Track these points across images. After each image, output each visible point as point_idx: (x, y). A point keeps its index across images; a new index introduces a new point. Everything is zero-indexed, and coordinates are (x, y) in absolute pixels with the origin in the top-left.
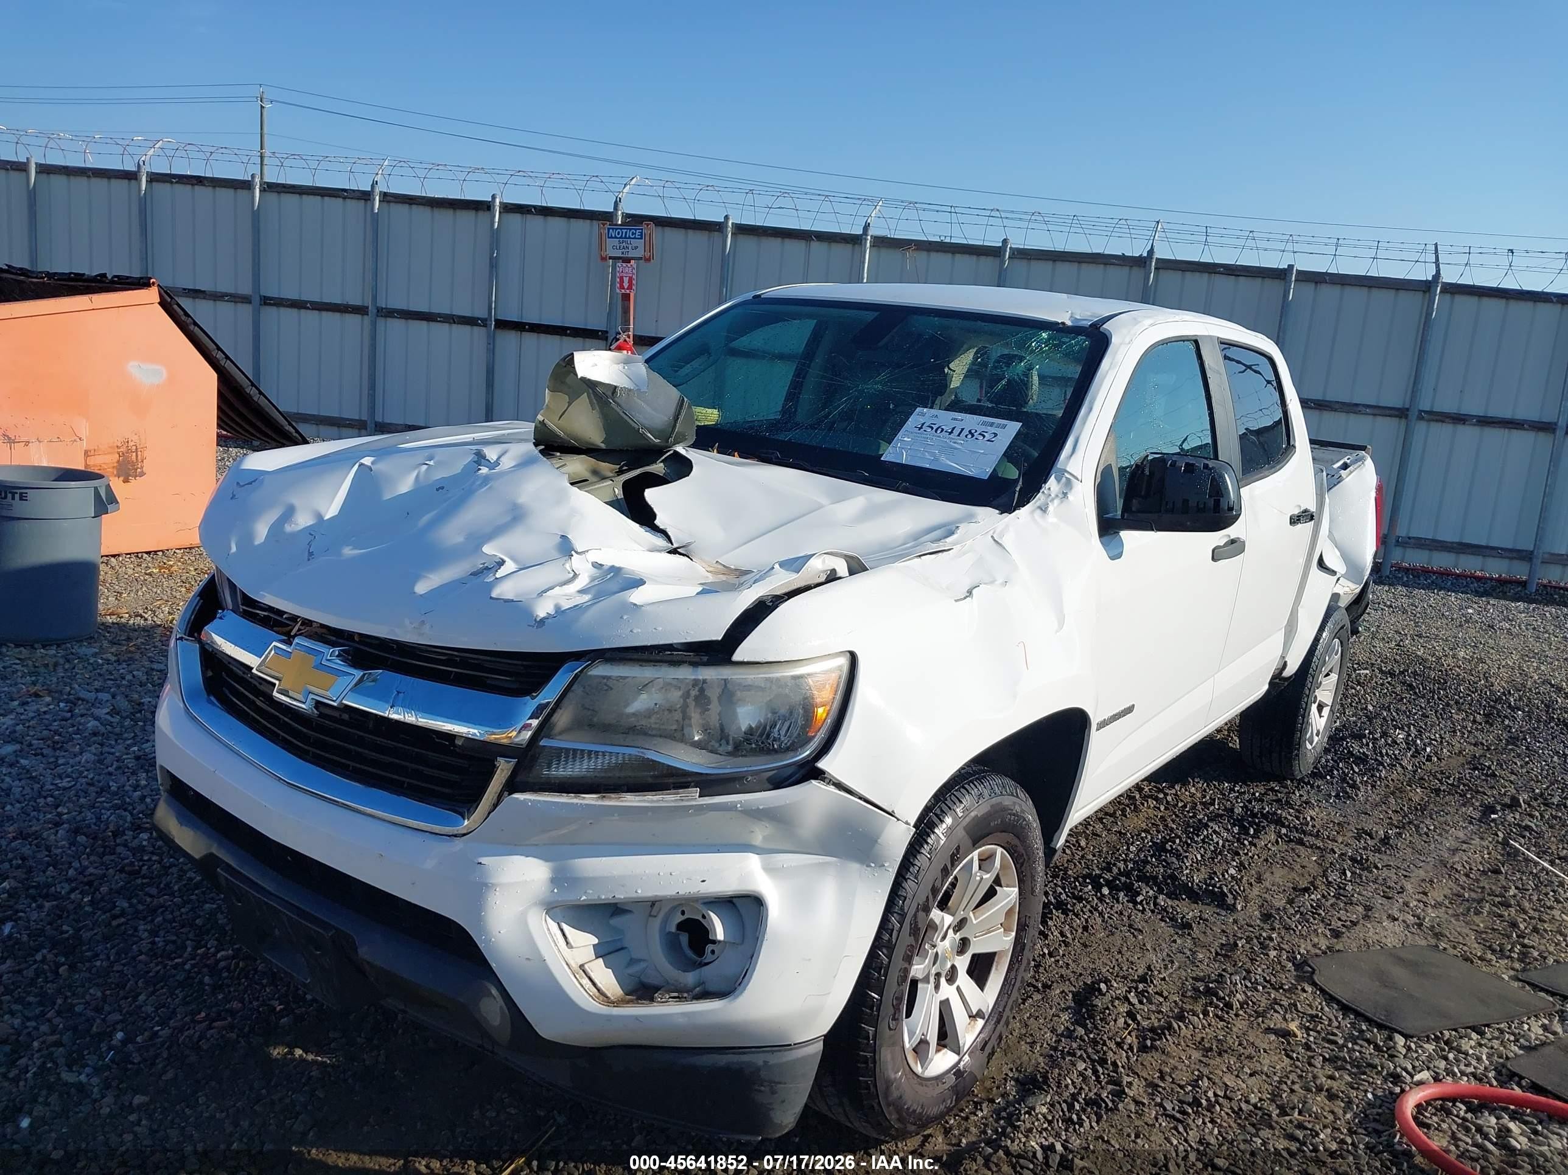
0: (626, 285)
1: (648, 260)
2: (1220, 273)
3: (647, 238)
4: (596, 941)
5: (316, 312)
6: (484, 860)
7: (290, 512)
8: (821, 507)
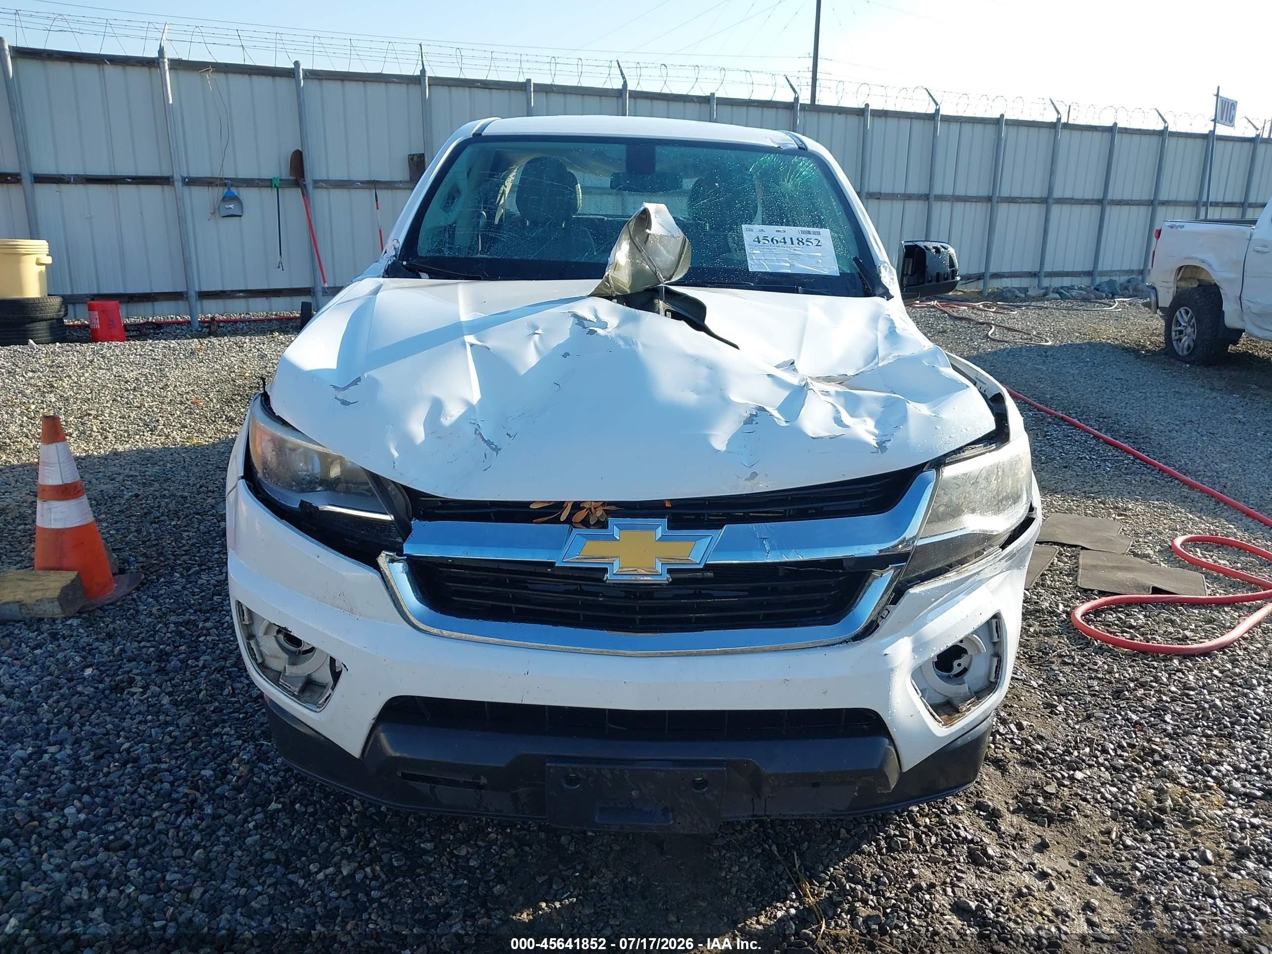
2: (478, 87)
6: (886, 651)
7: (437, 407)
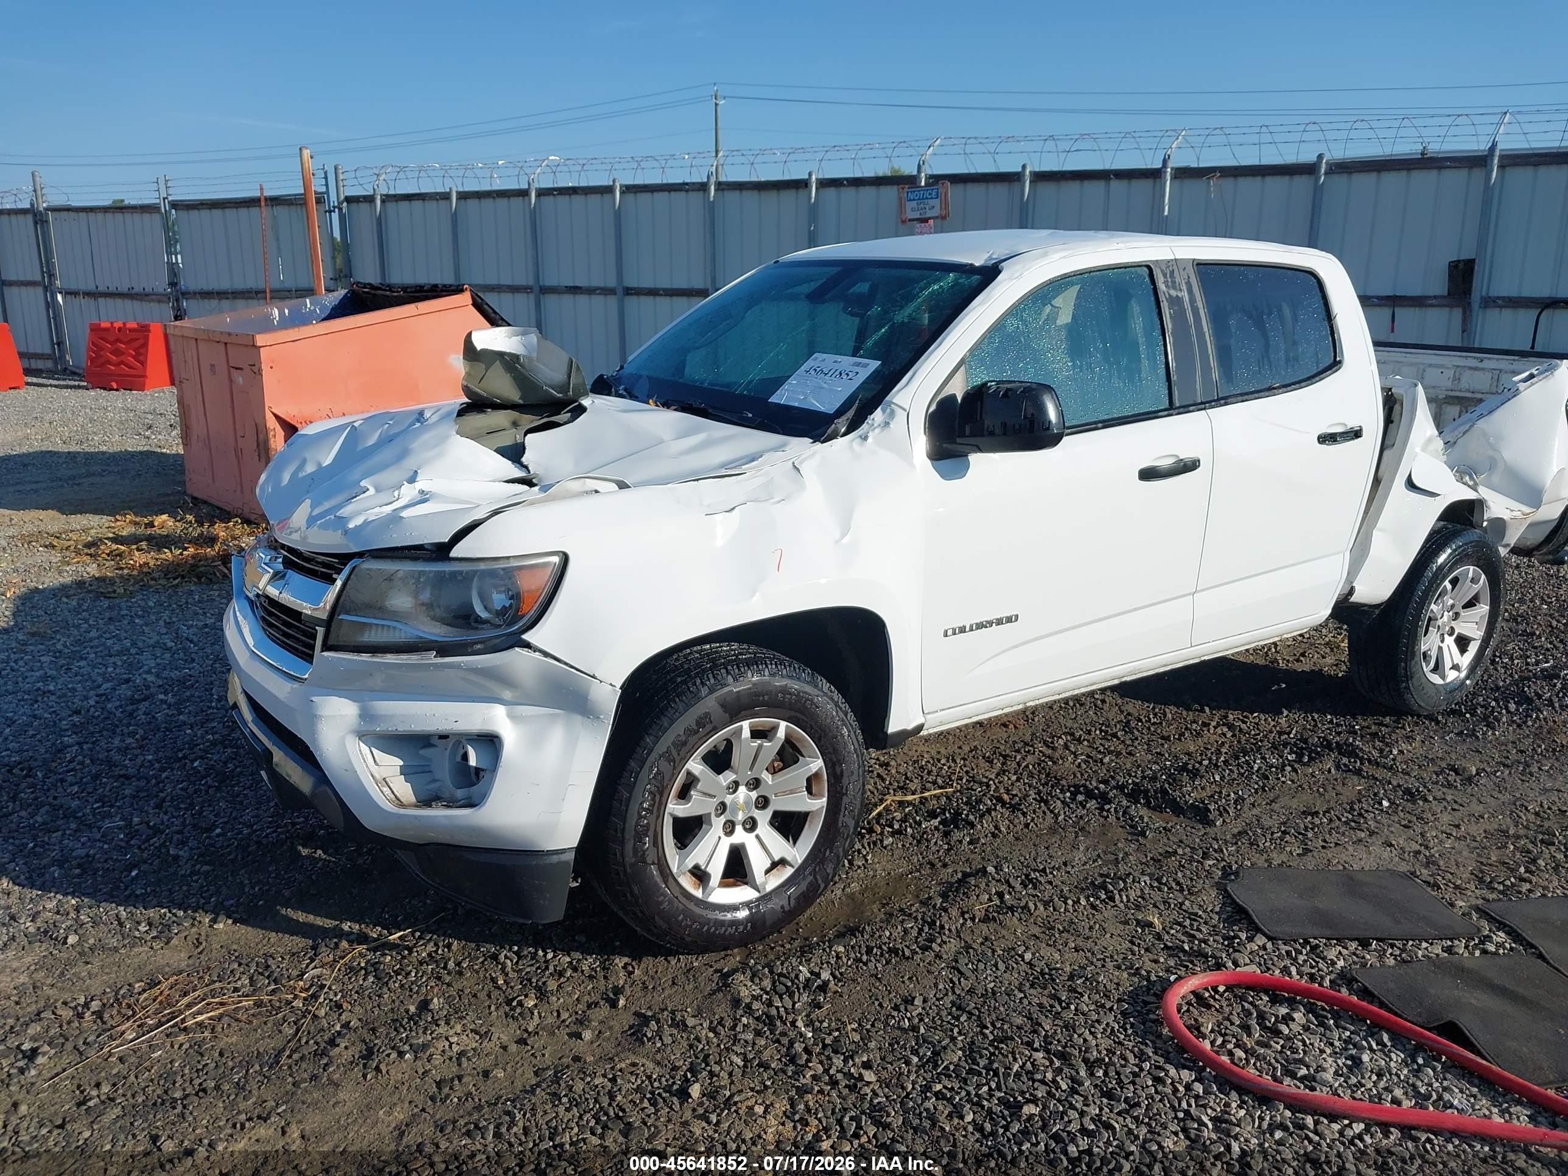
1: (943, 218)
3: (943, 197)
4: (402, 763)
5: (668, 298)
6: (314, 699)
7: (304, 462)
8: (662, 442)
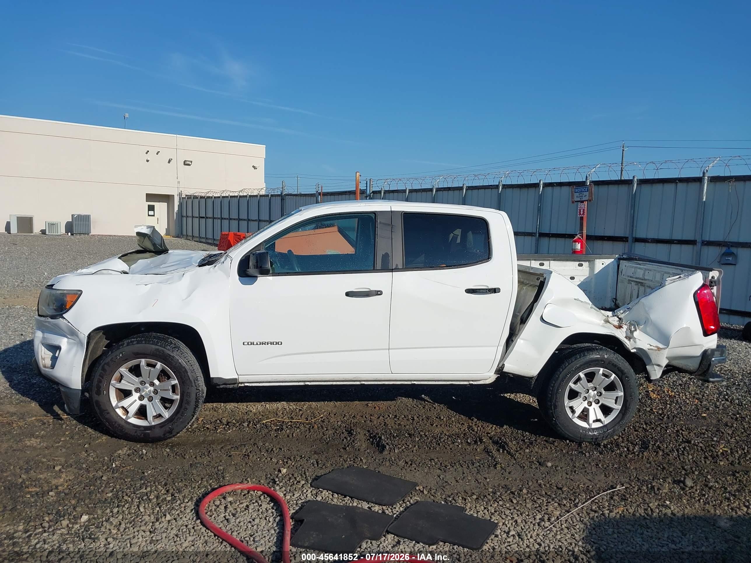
0: (582, 213)
1: (590, 201)
3: (590, 191)
